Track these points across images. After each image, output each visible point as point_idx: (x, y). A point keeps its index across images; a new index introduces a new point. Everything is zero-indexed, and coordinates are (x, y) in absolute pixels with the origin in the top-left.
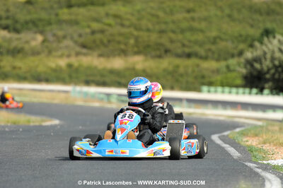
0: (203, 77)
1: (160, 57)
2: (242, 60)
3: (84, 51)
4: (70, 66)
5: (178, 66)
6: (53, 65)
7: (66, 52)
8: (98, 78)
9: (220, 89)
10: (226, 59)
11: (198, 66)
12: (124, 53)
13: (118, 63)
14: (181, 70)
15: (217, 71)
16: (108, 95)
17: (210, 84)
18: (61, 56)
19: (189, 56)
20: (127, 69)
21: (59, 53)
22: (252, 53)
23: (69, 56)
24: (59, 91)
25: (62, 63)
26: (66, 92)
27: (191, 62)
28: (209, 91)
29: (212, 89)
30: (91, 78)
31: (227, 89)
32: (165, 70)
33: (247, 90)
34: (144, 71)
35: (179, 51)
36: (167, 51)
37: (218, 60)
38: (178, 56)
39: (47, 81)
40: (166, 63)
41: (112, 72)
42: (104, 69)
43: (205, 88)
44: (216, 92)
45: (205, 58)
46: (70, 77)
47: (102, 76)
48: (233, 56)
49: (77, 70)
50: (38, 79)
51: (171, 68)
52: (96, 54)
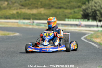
0: (66, 15)
1: (50, 8)
2: (81, 9)
3: (22, 7)
4: (17, 13)
5: (56, 12)
6: (11, 13)
7: (16, 8)
8: (28, 17)
9: (72, 20)
10: (73, 9)
11: (64, 11)
12: (37, 7)
13: (34, 11)
14: (58, 13)
15: (71, 13)
17: (68, 18)
18: (14, 9)
19: (60, 8)
20: (38, 13)
21: (14, 8)
22: (85, 6)
23: (17, 9)
24: (15, 22)
25: (15, 12)
26: (17, 22)
27: (61, 10)
28: (68, 21)
29: (69, 20)
30: (25, 17)
31: (75, 20)
32: (52, 13)
33: (82, 20)
34: (44, 14)
35: (57, 6)
36: (52, 6)
37: (71, 9)
38: (56, 8)
39: (10, 18)
40: (52, 11)
41: (33, 14)
42: (30, 14)
43: (67, 20)
44: (71, 21)
45: (66, 9)
46: (18, 17)
47: (29, 16)
48: (76, 8)
49: (20, 14)
50: (6, 18)
51: (54, 13)
52: (27, 8)
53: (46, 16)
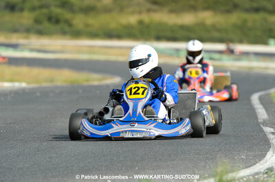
0: (271, 30)
1: (229, 12)
3: (155, 7)
4: (141, 22)
5: (245, 21)
6: (124, 21)
7: (137, 9)
8: (169, 34)
11: (265, 19)
12: (194, 8)
13: (188, 19)
14: (250, 24)
16: (178, 50)
18: (133, 13)
19: (257, 10)
20: (197, 25)
21: (131, 10)
23: (140, 12)
25: (133, 20)
27: (258, 17)
32: (235, 26)
34: (214, 26)
35: (247, 6)
36: (236, 6)
38: (247, 10)
39: (119, 37)
40: (235, 18)
41: (182, 27)
42: (175, 25)
43: (272, 41)
45: (273, 12)
46: (142, 33)
47: (173, 31)
49: (148, 26)
50: (110, 35)
51: (239, 23)
52: (166, 9)
53: (219, 30)
